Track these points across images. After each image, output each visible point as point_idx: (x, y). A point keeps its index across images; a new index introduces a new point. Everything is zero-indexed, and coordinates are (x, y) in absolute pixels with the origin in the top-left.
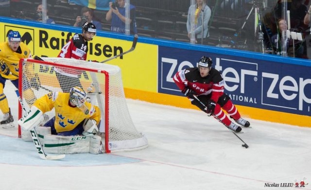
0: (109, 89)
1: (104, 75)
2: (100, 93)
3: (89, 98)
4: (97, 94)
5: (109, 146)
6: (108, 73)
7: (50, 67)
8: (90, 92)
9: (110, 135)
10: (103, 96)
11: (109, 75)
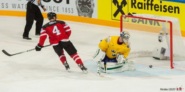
0: (173, 32)
1: (169, 24)
2: (167, 34)
3: (161, 37)
4: (165, 34)
5: (173, 65)
6: (171, 22)
7: (138, 19)
8: (161, 34)
9: (174, 59)
10: (169, 36)
11: (172, 23)
